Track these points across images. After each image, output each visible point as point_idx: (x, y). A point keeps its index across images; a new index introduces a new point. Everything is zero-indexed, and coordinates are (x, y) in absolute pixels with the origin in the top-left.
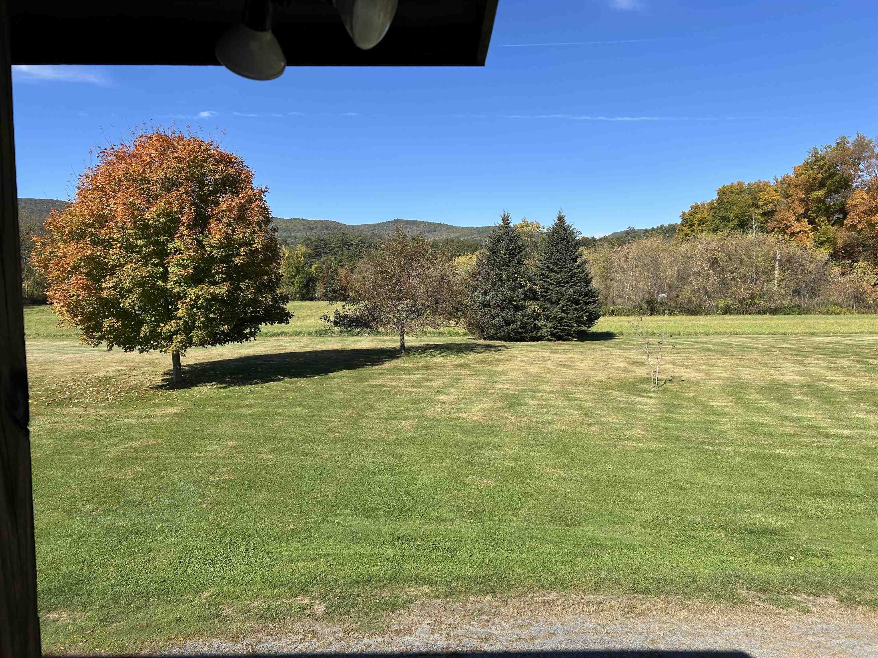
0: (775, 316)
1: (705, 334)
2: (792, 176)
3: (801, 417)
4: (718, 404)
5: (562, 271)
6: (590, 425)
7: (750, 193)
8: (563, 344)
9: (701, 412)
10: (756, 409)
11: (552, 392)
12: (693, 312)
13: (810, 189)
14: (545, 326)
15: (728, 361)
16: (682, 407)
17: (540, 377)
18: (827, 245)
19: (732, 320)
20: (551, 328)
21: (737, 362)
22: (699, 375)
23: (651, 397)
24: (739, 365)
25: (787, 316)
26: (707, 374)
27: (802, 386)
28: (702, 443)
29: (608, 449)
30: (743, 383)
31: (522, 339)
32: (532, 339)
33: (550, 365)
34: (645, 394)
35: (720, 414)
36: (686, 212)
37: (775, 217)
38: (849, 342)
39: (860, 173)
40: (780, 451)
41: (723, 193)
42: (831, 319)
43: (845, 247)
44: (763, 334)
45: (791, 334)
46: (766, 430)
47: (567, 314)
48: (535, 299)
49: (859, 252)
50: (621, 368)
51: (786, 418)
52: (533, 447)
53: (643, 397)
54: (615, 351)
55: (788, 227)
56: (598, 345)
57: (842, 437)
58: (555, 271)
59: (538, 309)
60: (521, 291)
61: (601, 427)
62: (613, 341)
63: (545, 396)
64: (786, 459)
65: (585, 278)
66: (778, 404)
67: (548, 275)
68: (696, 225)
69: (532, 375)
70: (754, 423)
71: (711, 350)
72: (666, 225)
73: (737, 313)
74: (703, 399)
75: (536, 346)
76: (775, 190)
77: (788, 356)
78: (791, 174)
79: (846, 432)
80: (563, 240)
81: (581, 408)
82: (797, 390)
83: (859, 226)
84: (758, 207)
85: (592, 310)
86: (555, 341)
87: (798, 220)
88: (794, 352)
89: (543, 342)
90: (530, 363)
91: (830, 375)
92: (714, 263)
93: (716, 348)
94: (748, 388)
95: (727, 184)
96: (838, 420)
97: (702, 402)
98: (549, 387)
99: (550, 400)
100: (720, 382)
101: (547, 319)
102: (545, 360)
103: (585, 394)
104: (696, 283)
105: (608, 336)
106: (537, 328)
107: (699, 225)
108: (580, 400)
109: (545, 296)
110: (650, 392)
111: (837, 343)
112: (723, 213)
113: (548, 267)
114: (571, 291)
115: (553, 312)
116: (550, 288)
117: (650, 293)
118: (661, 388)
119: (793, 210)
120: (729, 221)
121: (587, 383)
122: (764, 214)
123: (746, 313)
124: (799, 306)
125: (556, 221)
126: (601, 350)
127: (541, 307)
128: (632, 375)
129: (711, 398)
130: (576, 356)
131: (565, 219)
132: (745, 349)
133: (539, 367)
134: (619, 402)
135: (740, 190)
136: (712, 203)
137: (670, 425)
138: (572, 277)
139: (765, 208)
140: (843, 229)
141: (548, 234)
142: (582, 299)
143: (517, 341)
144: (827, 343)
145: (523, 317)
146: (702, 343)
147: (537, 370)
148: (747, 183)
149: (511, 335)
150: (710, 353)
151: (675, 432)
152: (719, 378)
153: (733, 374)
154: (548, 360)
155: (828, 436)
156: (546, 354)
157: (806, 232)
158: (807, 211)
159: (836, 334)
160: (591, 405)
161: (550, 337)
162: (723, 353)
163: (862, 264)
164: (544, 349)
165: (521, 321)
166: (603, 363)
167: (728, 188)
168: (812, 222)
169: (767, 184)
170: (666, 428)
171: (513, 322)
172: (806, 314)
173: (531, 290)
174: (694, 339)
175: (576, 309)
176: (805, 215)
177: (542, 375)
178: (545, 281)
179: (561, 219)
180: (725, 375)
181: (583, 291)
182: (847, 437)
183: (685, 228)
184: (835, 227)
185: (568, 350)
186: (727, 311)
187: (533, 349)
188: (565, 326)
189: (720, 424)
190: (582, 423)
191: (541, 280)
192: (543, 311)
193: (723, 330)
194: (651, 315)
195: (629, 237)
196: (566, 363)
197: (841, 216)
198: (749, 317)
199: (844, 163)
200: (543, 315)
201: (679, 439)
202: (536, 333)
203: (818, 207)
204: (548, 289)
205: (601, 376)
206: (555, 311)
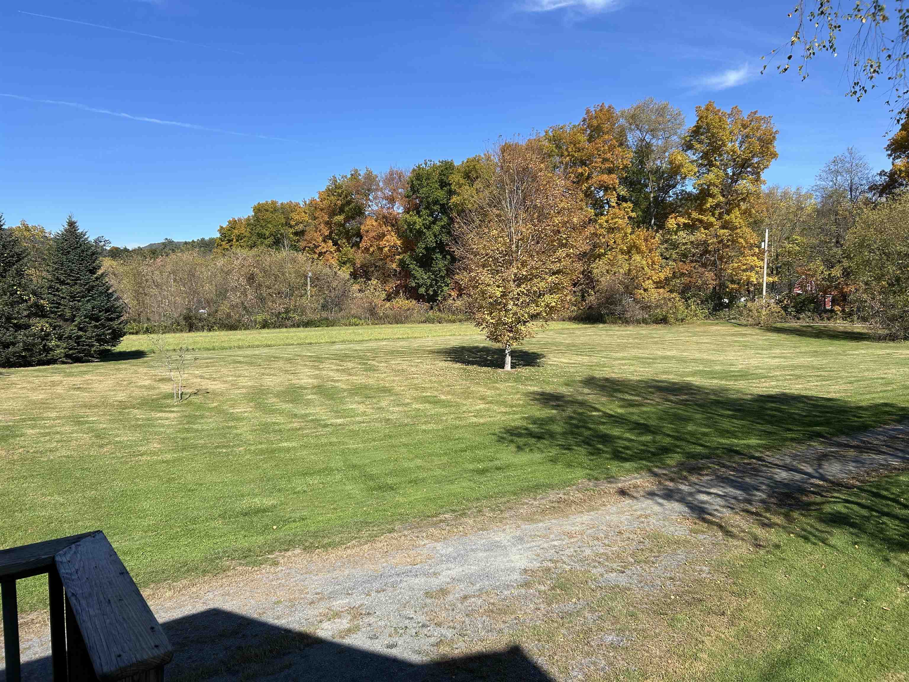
0: (307, 329)
1: (239, 347)
2: (318, 200)
3: (308, 414)
4: (237, 410)
5: (76, 284)
6: (101, 446)
7: (283, 213)
8: (81, 366)
9: (221, 420)
10: (272, 411)
11: (59, 418)
12: (232, 327)
13: (333, 214)
14: (58, 346)
15: (254, 371)
16: (202, 417)
17: (44, 403)
18: (348, 265)
19: (268, 333)
20: (65, 348)
21: (263, 371)
22: (225, 385)
23: (173, 412)
24: (263, 374)
25: (317, 328)
26: (232, 385)
27: (314, 387)
28: (217, 447)
29: (118, 466)
30: (264, 390)
31: (26, 363)
32: (41, 363)
33: (59, 390)
34: (167, 409)
35: (238, 419)
36: (224, 226)
37: (305, 237)
38: (358, 348)
39: (370, 203)
40: (286, 444)
41: (258, 210)
42: (351, 329)
43: (362, 266)
44: (292, 344)
45: (316, 343)
46: (277, 427)
47: (86, 331)
48: (44, 316)
49: (373, 272)
50: (145, 386)
51: (296, 415)
52: (27, 478)
53: (165, 412)
54: (141, 369)
55: (316, 247)
56: (123, 365)
57: (337, 425)
58: (68, 284)
59: (47, 328)
60: (23, 306)
61: (113, 447)
62: (141, 360)
63: (48, 423)
64: (288, 450)
65: (106, 292)
66: (291, 405)
67: (58, 288)
68: (234, 240)
69: (34, 403)
70: (267, 424)
71: (240, 362)
72: (207, 238)
73: (274, 327)
74: (225, 408)
75: (45, 370)
76: (305, 212)
77: (307, 363)
78: (317, 197)
79: (339, 421)
80: (76, 248)
81: (93, 431)
82: (309, 391)
83: (371, 249)
84: (291, 227)
85: (116, 327)
86: (71, 363)
87: (324, 241)
88: (312, 359)
89: (56, 366)
90: (34, 389)
91: (336, 376)
92: (251, 278)
93: (246, 359)
94: (268, 393)
95: (263, 201)
96: (336, 412)
97: (224, 410)
98: (56, 413)
99: (56, 426)
100: (244, 391)
101: (60, 338)
102: (54, 384)
103: (99, 416)
104: (234, 298)
105: (138, 355)
106: (47, 350)
107: (237, 241)
108: (93, 422)
109: (56, 312)
110: (174, 406)
111: (349, 349)
112: (259, 229)
113: (58, 279)
114: (89, 306)
115: (68, 330)
116: (62, 302)
117: (187, 309)
118: (185, 402)
119: (320, 232)
120: (265, 238)
121: (104, 403)
122: (296, 234)
123: (282, 327)
124: (327, 319)
125: (66, 226)
126: (126, 369)
127: (51, 325)
128: (157, 391)
129: (233, 406)
130: (95, 378)
131: (77, 224)
132: (272, 359)
133: (44, 393)
134: (138, 419)
135: (273, 208)
136: (248, 219)
137: (189, 435)
138: (89, 290)
139: (296, 228)
140: (360, 251)
141: (55, 240)
142: (103, 315)
143: (21, 366)
144: (342, 350)
145: (27, 337)
146: (234, 356)
147: (41, 397)
148: (280, 202)
149: (11, 360)
150: (238, 365)
151: (192, 441)
152: (243, 387)
153: (256, 383)
154: (58, 385)
155: (326, 426)
156: (57, 378)
157: (331, 252)
158: (331, 233)
159: (350, 342)
160: (105, 426)
161: (64, 359)
162: (251, 364)
163: (374, 282)
164: (55, 373)
165: (24, 342)
166: (125, 383)
167: (263, 205)
168: (335, 244)
169: (297, 204)
170: (183, 439)
171: (13, 344)
172: (332, 326)
173: (36, 305)
174: (228, 353)
175: (96, 327)
176: (330, 237)
177: (48, 401)
178: (55, 295)
179: (72, 224)
180: (250, 384)
181: (103, 306)
182: (340, 425)
183: (224, 243)
184: (353, 249)
185: (85, 373)
186: (265, 325)
187: (40, 374)
188: (83, 346)
189: (236, 428)
190: (92, 445)
191: (49, 293)
192: (54, 329)
193: (257, 343)
194: (190, 331)
195: (166, 250)
196: (81, 386)
197: (358, 240)
198: (284, 330)
199: (358, 193)
200: (54, 334)
201: (195, 447)
202: (46, 356)
203: (339, 231)
204: (60, 304)
205: (121, 396)
206: (70, 329)
